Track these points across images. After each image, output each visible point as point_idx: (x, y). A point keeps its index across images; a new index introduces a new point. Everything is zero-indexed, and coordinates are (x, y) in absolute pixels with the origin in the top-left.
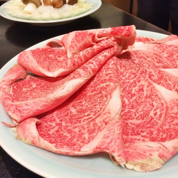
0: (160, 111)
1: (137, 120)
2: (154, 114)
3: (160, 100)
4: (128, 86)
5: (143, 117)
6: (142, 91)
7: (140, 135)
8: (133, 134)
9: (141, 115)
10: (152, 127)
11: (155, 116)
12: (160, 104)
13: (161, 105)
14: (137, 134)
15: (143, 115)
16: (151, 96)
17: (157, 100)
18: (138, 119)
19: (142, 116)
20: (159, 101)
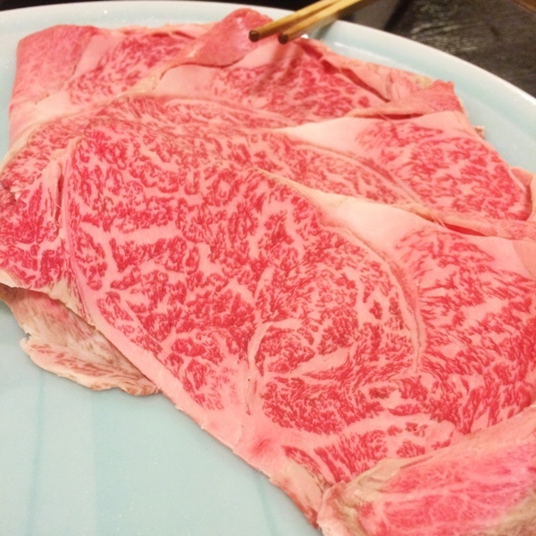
0: (386, 294)
1: (327, 356)
2: (372, 311)
3: (362, 256)
4: (226, 230)
5: (342, 336)
6: (285, 240)
7: (382, 409)
8: (350, 414)
9: (329, 331)
10: (402, 364)
11: (378, 316)
12: (368, 270)
13: (372, 271)
14: (368, 410)
15: (335, 331)
16: (326, 251)
17: (349, 259)
18: (329, 350)
19: (337, 334)
20: (360, 258)
